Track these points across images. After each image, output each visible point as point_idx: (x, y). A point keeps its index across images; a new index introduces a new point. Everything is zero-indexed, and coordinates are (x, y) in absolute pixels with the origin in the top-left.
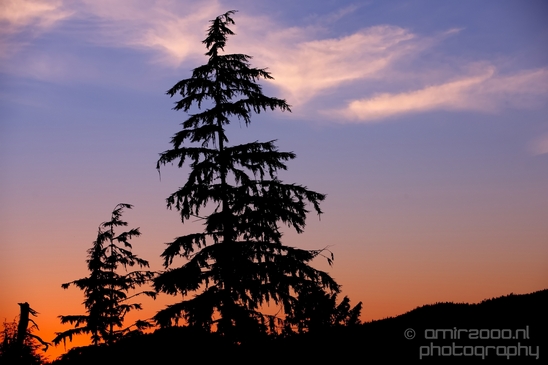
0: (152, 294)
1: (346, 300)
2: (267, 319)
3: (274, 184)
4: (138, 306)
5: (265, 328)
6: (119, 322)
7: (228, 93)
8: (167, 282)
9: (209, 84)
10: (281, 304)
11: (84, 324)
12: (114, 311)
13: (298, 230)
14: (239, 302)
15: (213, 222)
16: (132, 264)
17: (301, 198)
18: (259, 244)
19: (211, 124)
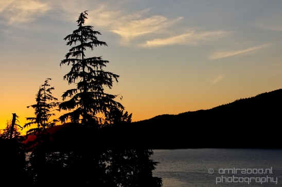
0: (59, 110)
1: (127, 112)
2: (99, 119)
3: (101, 71)
4: (54, 114)
5: (98, 122)
6: (47, 120)
7: (86, 39)
8: (63, 106)
9: (79, 36)
10: (104, 113)
11: (35, 121)
12: (45, 116)
13: (110, 88)
14: (89, 113)
15: (80, 85)
16: (52, 99)
17: (111, 77)
18: (96, 93)
19: (79, 51)
